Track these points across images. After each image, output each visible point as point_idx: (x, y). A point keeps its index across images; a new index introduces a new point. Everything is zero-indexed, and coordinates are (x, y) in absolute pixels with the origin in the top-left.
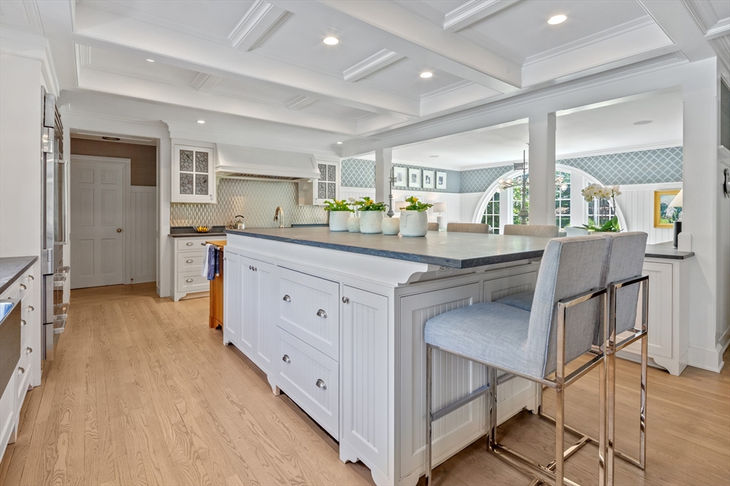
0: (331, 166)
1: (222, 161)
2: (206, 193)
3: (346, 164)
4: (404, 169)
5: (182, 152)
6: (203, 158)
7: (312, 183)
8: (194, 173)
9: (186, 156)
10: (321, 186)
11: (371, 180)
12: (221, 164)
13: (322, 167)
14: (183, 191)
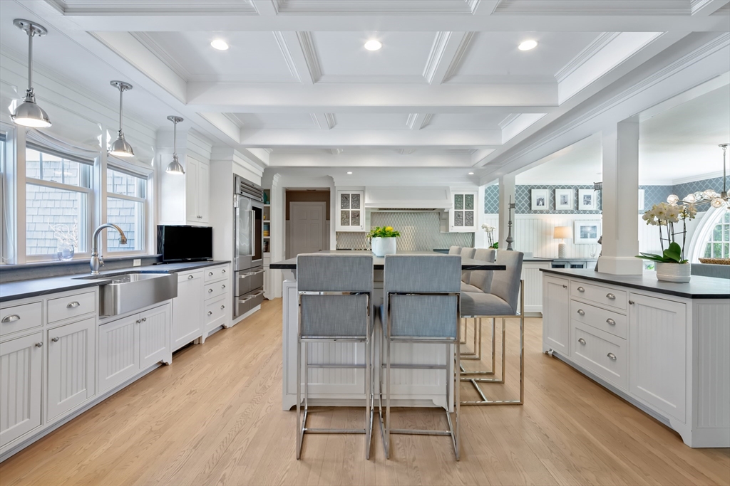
0: (469, 195)
1: (367, 201)
2: (358, 224)
3: (492, 191)
4: (571, 190)
5: (342, 195)
6: (356, 198)
7: (448, 213)
8: (350, 210)
9: (345, 198)
10: (458, 216)
11: (523, 205)
12: (367, 202)
13: (458, 198)
14: (343, 224)
